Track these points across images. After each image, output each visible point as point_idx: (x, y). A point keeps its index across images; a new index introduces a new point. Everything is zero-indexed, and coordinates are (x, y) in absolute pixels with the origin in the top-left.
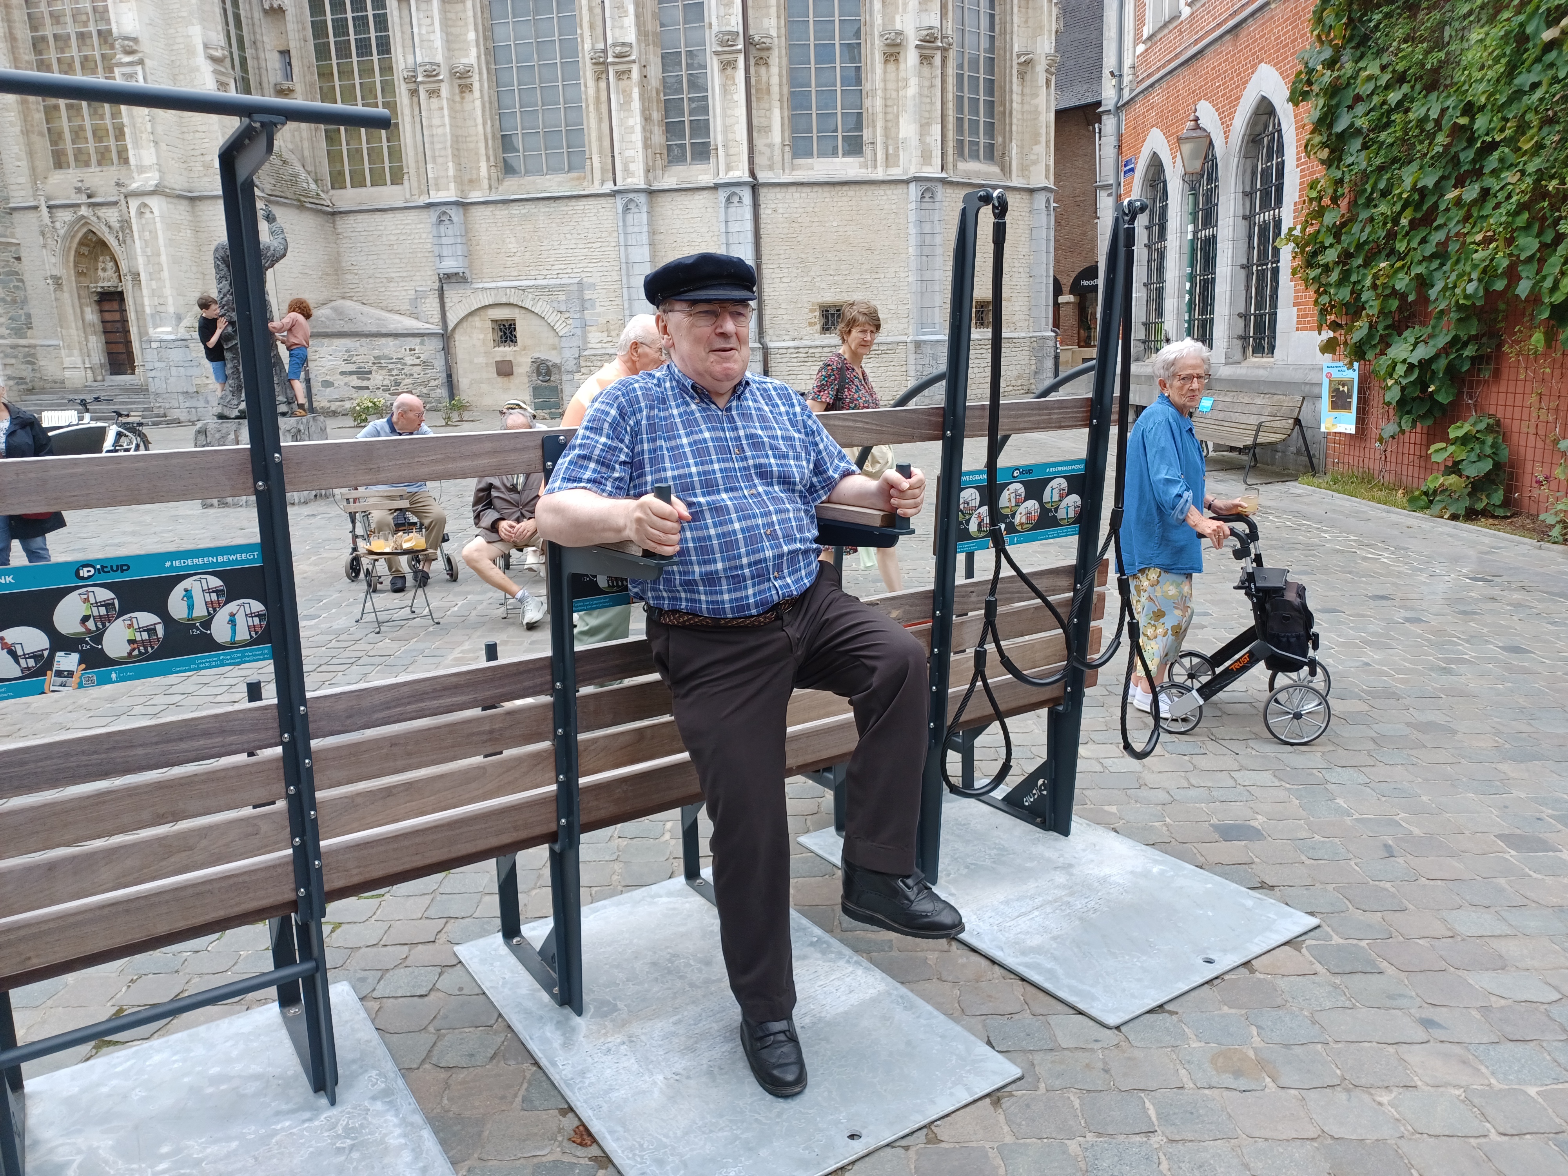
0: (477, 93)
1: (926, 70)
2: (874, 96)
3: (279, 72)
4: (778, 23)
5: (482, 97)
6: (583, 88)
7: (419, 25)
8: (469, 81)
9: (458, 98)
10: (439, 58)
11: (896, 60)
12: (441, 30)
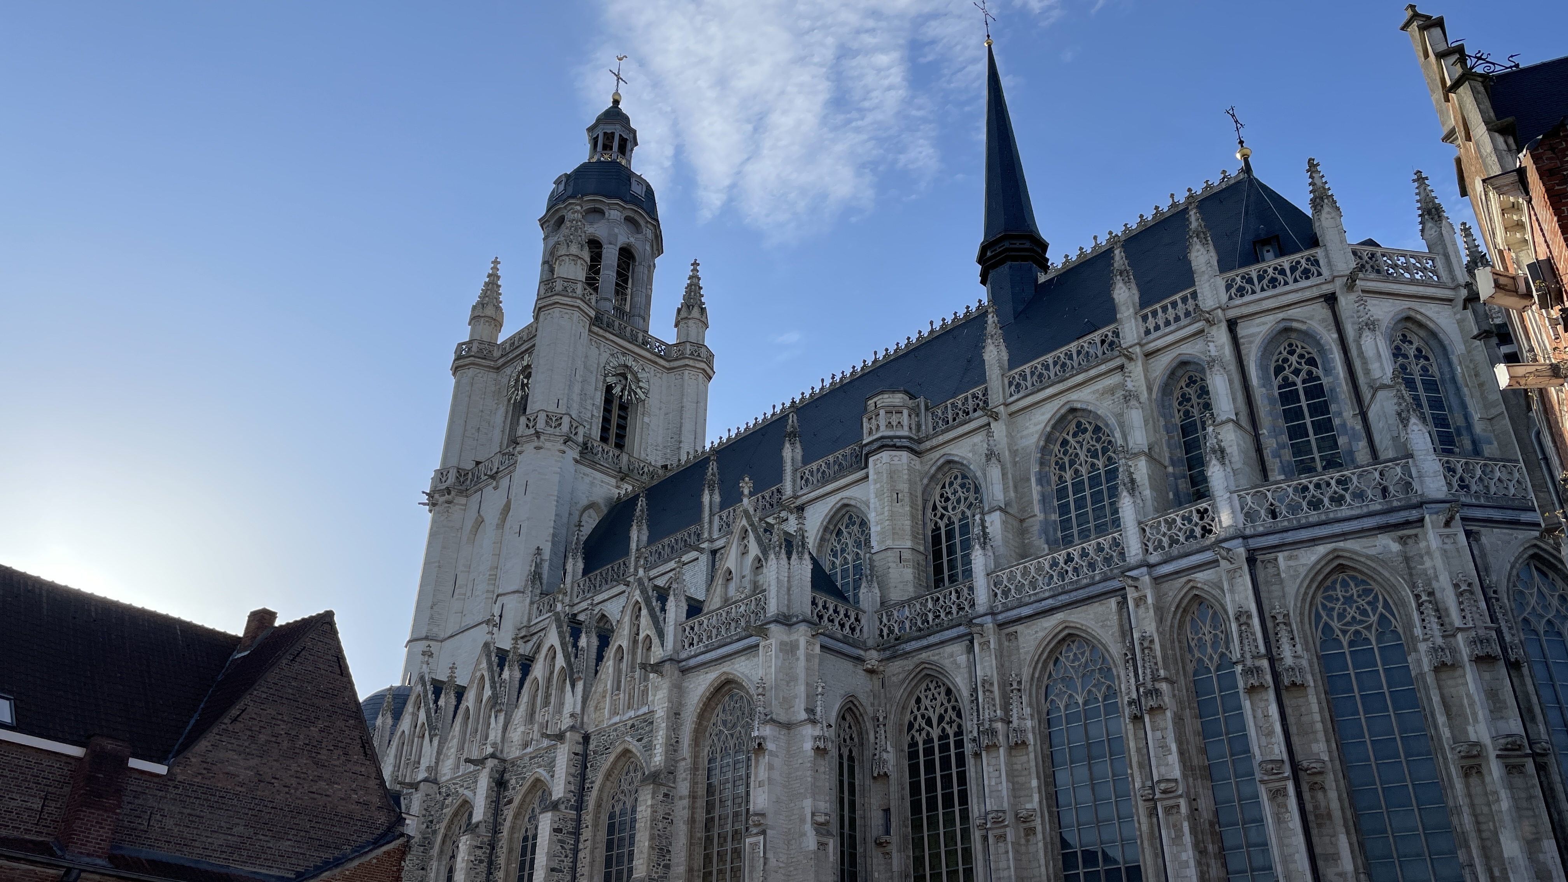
0: (1040, 836)
1: (1518, 781)
2: (1460, 814)
3: (881, 827)
4: (1329, 746)
5: (1044, 838)
6: (1137, 825)
7: (989, 778)
8: (1032, 824)
9: (1023, 841)
10: (1006, 806)
11: (1479, 772)
12: (1007, 781)
